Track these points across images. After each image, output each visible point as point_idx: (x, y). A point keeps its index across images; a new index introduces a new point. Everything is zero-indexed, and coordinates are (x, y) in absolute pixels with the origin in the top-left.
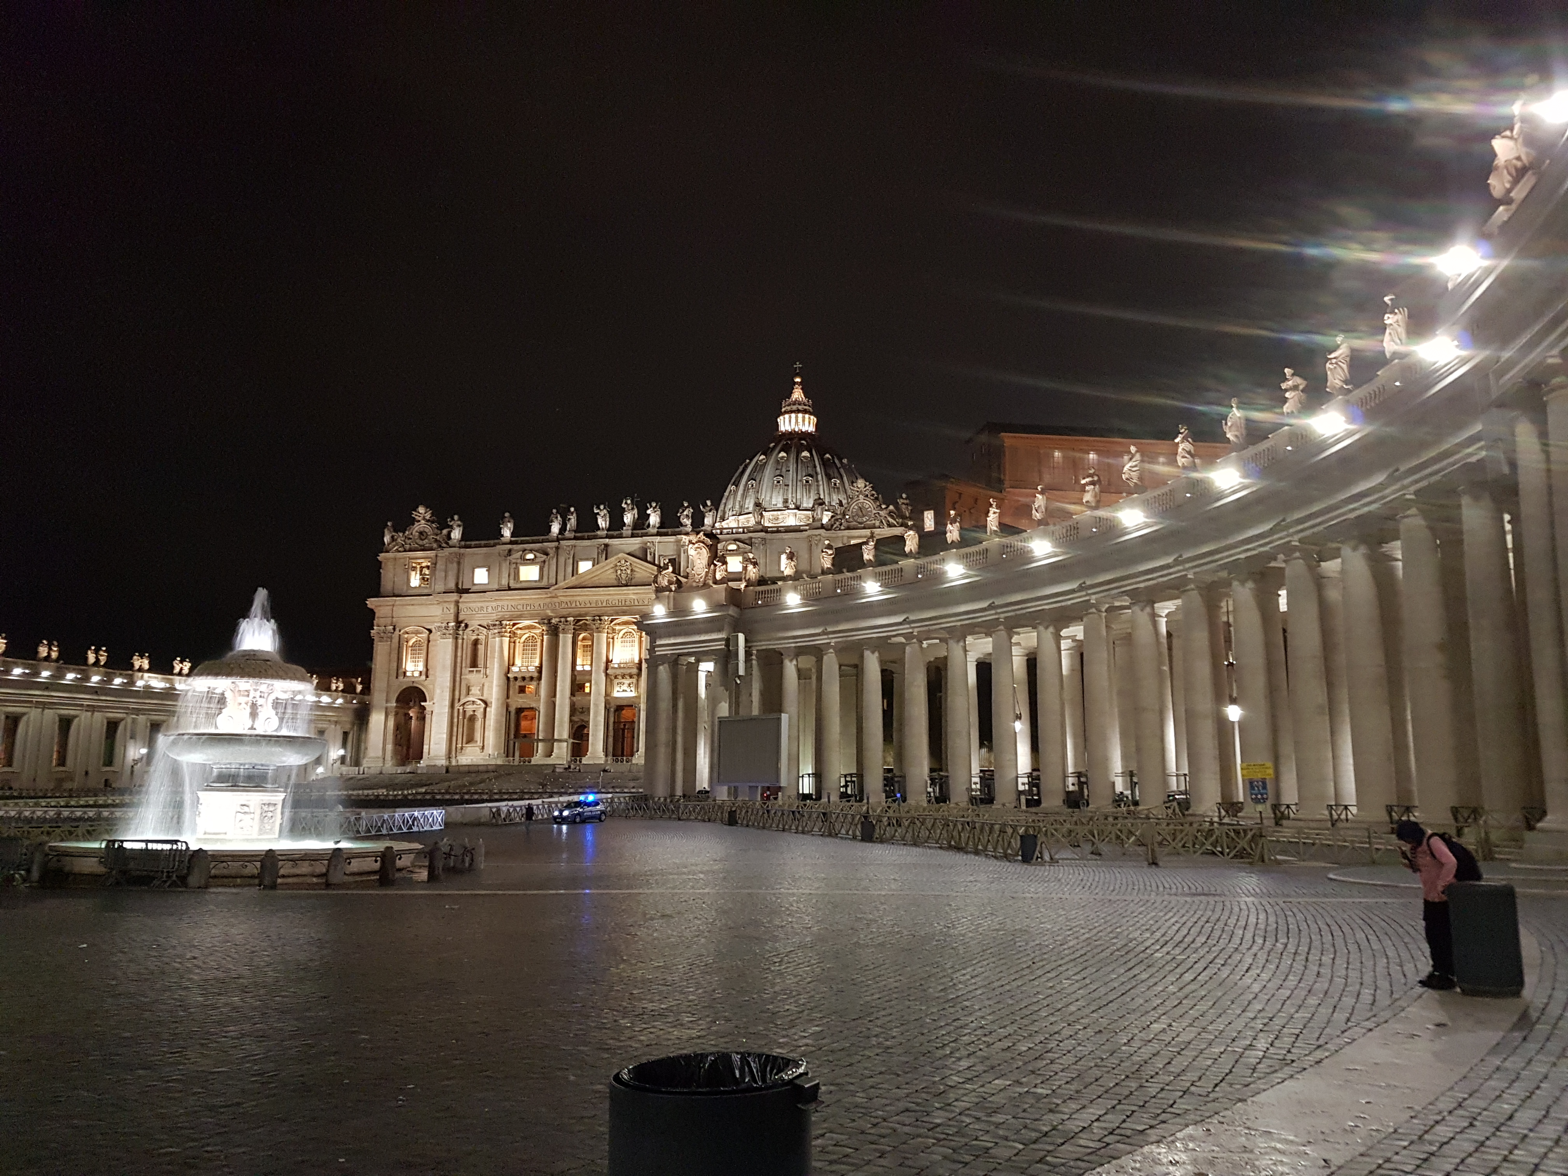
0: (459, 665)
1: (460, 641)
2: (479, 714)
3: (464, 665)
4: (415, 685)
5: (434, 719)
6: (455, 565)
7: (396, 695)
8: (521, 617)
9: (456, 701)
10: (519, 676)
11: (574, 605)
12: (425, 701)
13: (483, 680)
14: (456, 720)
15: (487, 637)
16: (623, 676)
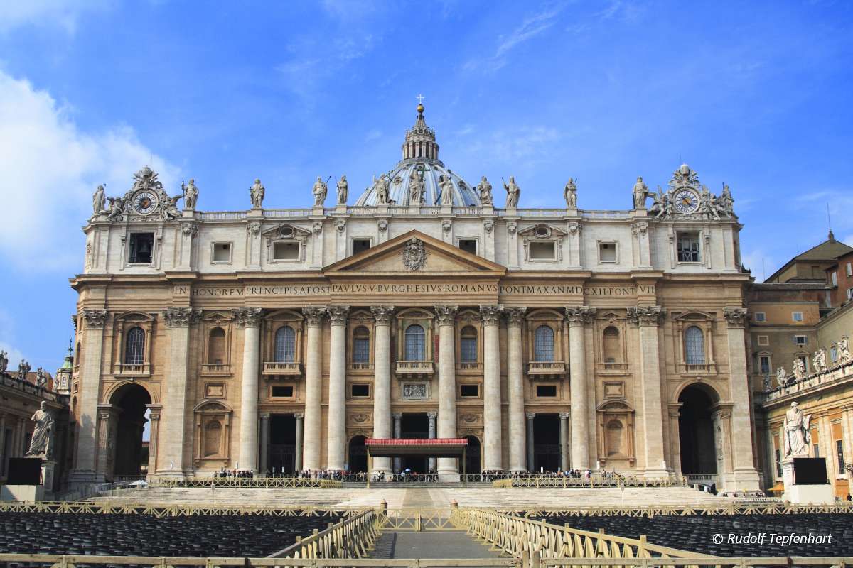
0: (194, 359)
1: (196, 331)
2: (222, 420)
3: (201, 359)
4: (136, 382)
5: (162, 425)
6: (189, 240)
7: (111, 393)
9: (192, 403)
10: (276, 374)
11: (350, 290)
12: (151, 403)
13: (227, 379)
14: (191, 427)
15: (230, 327)
16: (415, 376)
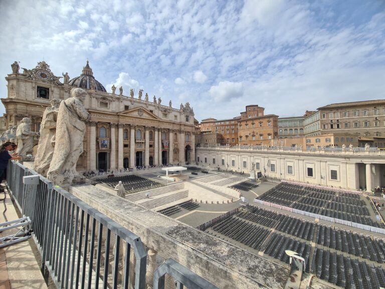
16: (140, 143)
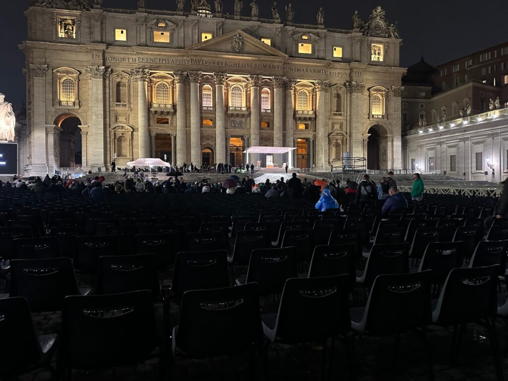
0: (107, 99)
1: (107, 82)
2: (128, 136)
3: (111, 100)
4: (70, 112)
5: (89, 138)
6: (99, 23)
7: (54, 119)
8: (158, 68)
9: (108, 126)
10: (159, 110)
11: (201, 63)
12: (81, 124)
13: (129, 112)
14: (108, 139)
15: (129, 81)
16: (238, 115)
